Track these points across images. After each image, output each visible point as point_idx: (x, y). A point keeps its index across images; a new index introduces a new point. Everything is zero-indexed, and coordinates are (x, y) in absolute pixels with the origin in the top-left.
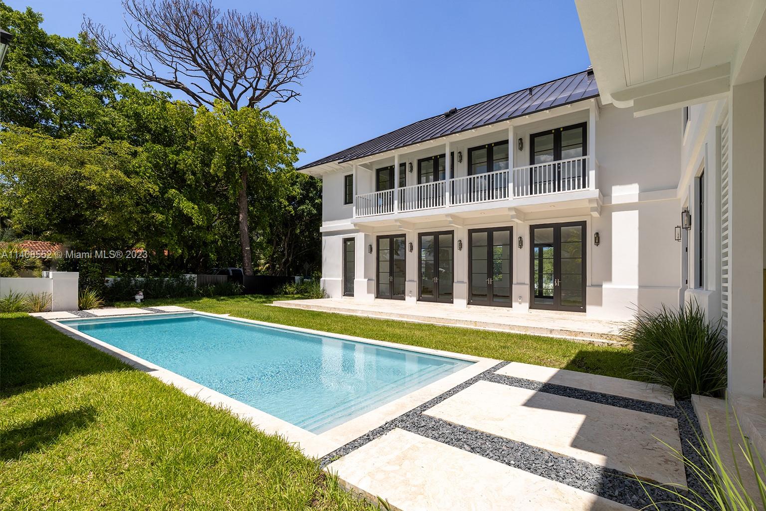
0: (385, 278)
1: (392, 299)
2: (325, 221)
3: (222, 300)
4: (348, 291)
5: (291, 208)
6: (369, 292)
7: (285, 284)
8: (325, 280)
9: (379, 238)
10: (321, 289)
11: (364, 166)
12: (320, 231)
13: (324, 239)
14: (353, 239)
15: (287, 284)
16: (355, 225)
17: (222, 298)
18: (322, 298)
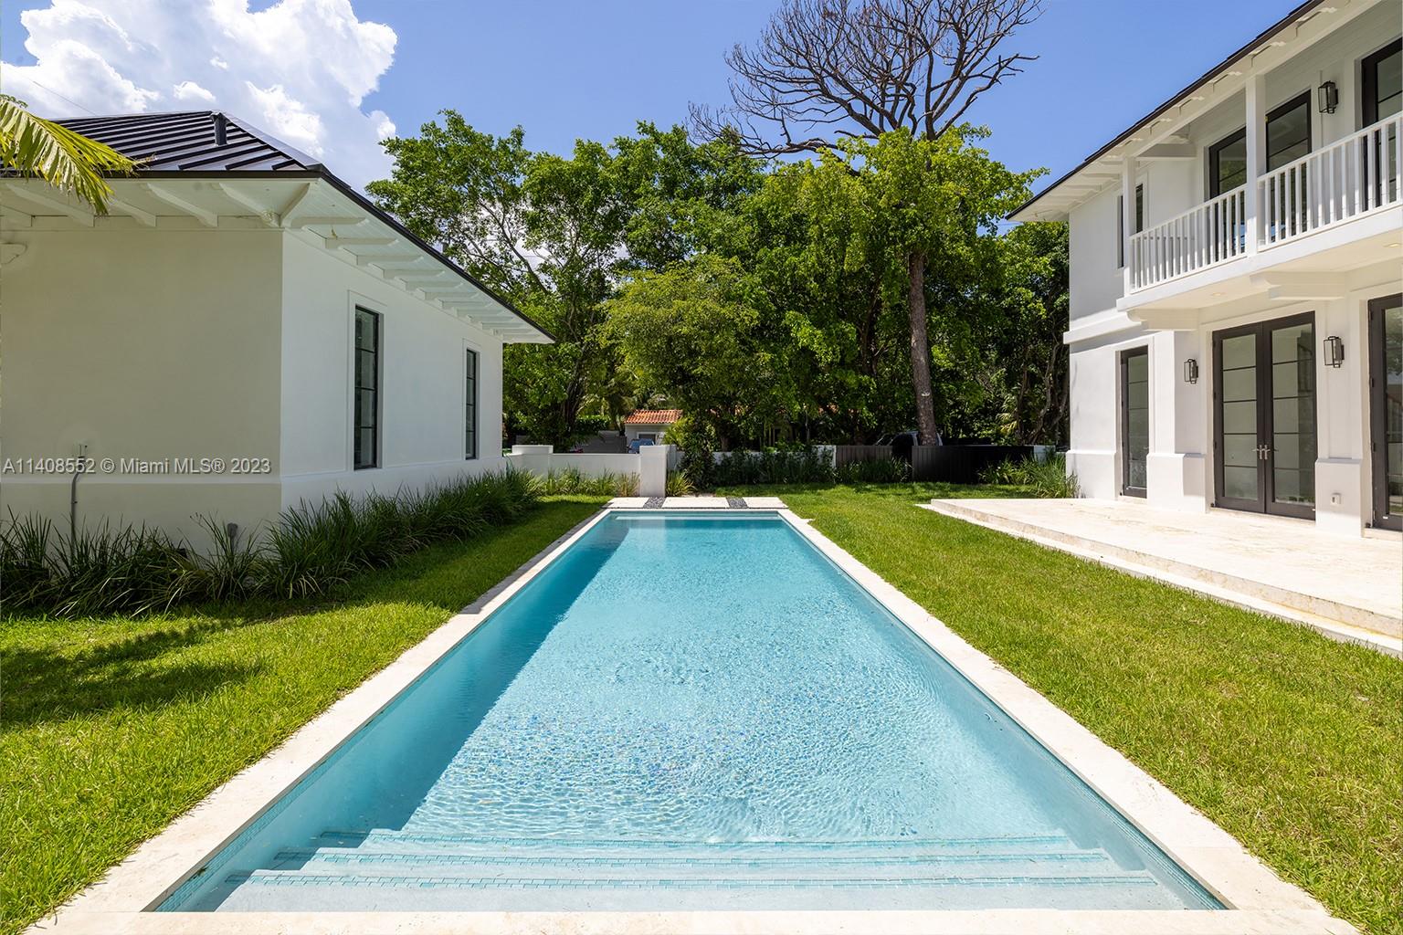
0: (1244, 450)
1: (1265, 513)
2: (1074, 319)
3: (869, 490)
4: (1134, 481)
5: (1040, 304)
6: (1189, 489)
7: (1003, 461)
8: (1074, 455)
9: (1219, 338)
10: (1068, 474)
11: (1159, 151)
12: (1065, 343)
13: (1075, 358)
14: (1143, 351)
15: (1006, 461)
16: (1132, 313)
17: (868, 487)
18: (1063, 495)
